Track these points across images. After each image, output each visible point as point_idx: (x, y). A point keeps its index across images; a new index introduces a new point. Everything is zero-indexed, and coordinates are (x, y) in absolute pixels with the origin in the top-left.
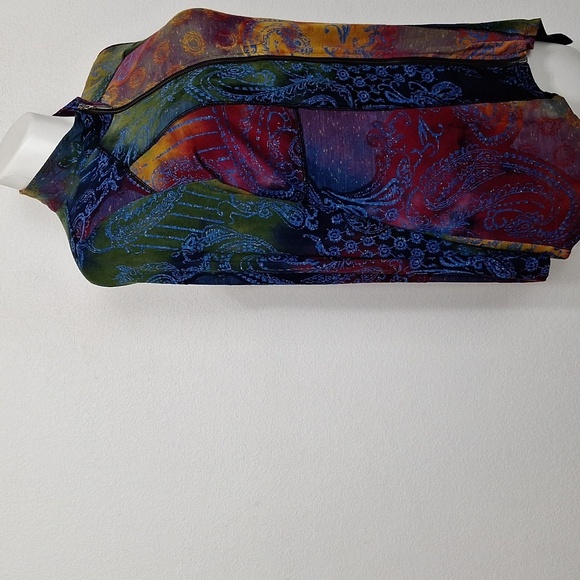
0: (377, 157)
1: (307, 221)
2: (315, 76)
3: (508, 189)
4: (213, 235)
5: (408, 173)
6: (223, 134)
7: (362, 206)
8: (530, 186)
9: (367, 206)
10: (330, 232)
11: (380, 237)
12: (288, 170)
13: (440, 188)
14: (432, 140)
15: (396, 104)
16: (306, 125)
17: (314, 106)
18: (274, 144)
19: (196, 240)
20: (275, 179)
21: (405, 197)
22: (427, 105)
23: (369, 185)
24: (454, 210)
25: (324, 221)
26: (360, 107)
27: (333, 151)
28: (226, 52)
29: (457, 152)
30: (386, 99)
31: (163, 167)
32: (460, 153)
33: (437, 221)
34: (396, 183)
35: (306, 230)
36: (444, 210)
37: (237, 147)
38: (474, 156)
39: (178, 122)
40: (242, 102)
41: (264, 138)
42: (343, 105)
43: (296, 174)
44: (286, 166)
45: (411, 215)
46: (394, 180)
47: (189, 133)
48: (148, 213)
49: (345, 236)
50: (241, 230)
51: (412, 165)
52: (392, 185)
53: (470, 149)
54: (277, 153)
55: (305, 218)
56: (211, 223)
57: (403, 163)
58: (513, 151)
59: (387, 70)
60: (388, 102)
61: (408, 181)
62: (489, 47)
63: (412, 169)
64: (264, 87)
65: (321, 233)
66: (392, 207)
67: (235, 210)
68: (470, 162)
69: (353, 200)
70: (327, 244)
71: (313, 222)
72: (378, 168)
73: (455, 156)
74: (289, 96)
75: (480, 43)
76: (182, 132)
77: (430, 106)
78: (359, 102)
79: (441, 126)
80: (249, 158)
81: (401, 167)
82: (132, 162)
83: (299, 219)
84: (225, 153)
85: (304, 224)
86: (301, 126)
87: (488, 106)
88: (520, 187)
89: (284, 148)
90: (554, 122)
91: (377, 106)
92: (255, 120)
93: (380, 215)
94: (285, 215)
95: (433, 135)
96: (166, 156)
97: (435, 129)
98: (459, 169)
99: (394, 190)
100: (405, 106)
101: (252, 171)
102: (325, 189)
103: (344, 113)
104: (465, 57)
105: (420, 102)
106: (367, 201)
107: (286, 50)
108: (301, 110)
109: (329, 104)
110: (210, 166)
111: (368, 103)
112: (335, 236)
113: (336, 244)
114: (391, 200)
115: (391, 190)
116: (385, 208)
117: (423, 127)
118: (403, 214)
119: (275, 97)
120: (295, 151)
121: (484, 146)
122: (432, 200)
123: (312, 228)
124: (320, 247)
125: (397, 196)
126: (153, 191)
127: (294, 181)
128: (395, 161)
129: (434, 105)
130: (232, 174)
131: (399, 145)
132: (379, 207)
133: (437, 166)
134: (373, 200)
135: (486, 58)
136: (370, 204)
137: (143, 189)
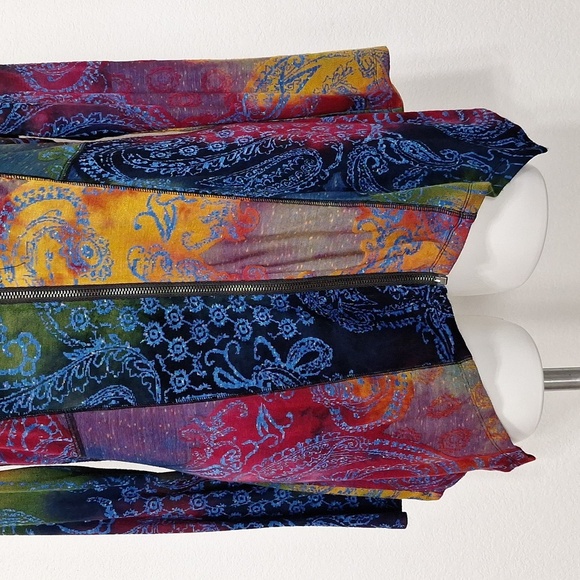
2: (108, 340)
5: (237, 462)
10: (124, 491)
14: (274, 431)
15: (228, 391)
16: (86, 432)
17: (99, 407)
22: (274, 389)
26: (172, 400)
29: (308, 441)
30: (214, 385)
32: (313, 442)
34: (219, 468)
35: (92, 492)
38: (332, 444)
46: (217, 466)
51: (244, 455)
52: (214, 469)
53: (327, 437)
57: (231, 454)
59: (228, 312)
60: (216, 389)
61: (236, 469)
64: (19, 377)
73: (305, 445)
74: (58, 395)
78: (170, 393)
79: (290, 415)
81: (227, 457)
91: (198, 397)
95: (277, 427)
97: (281, 420)
98: (308, 458)
99: (216, 472)
100: (242, 392)
105: (265, 384)
107: (65, 273)
108: (77, 415)
111: (184, 394)
115: (212, 471)
117: (264, 418)
119: (36, 402)
121: (348, 434)
123: (100, 488)
124: (111, 514)
129: (286, 387)
131: (228, 438)
133: (278, 456)
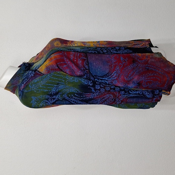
0: (110, 65)
1: (89, 83)
3: (148, 74)
4: (61, 87)
5: (119, 70)
6: (65, 59)
7: (106, 80)
8: (154, 74)
9: (108, 80)
10: (96, 86)
11: (111, 87)
12: (84, 70)
13: (128, 74)
14: (125, 61)
15: (114, 53)
16: (89, 57)
17: (91, 53)
18: (80, 62)
19: (56, 88)
20: (80, 73)
21: (119, 77)
22: (122, 53)
23: (108, 73)
24: (133, 80)
25: (94, 83)
26: (104, 53)
27: (97, 64)
28: (66, 46)
29: (132, 64)
30: (111, 52)
31: (47, 68)
32: (133, 65)
33: (129, 84)
34: (116, 72)
35: (89, 85)
36: (130, 80)
37: (69, 62)
39: (52, 55)
40: (71, 51)
41: (77, 60)
42: (99, 53)
43: (86, 71)
44: (83, 69)
45: (121, 82)
46: (115, 72)
47: (55, 58)
48: (42, 80)
49: (101, 87)
50: (70, 86)
51: (120, 67)
52: (115, 73)
53: (136, 63)
54: (81, 65)
55: (88, 82)
56: (60, 83)
57: (117, 67)
58: (148, 64)
61: (119, 72)
62: (138, 44)
63: (120, 68)
65: (94, 86)
66: (115, 79)
67: (68, 80)
68: (136, 67)
69: (103, 79)
70: (95, 90)
71: (91, 83)
72: (110, 69)
73: (132, 65)
75: (136, 43)
76: (53, 58)
77: (123, 54)
78: (103, 52)
80: (72, 66)
81: (117, 68)
82: (38, 68)
83: (87, 82)
84: (66, 64)
85: (88, 83)
86: (87, 57)
87: (140, 54)
88: (152, 74)
89: (83, 63)
90: (159, 58)
91: (109, 53)
92: (74, 55)
93: (112, 82)
94: (83, 81)
96: (48, 65)
98: (133, 69)
99: (115, 74)
100: (117, 53)
101: (73, 70)
102: (95, 76)
103: (99, 55)
104: (132, 47)
106: (108, 78)
107: (83, 45)
109: (95, 52)
110: (61, 68)
112: (98, 87)
113: (98, 90)
114: (114, 77)
115: (114, 74)
116: (113, 80)
117: (122, 59)
118: (118, 82)
120: (86, 64)
121: (140, 63)
122: (126, 77)
123: (91, 85)
124: (93, 90)
125: (116, 76)
126: (43, 74)
127: (86, 73)
128: (115, 66)
129: (125, 53)
130: (68, 71)
131: (116, 62)
132: (111, 80)
133: (127, 68)
134: (109, 78)
135: (138, 47)
136: (109, 79)
137: (40, 74)
